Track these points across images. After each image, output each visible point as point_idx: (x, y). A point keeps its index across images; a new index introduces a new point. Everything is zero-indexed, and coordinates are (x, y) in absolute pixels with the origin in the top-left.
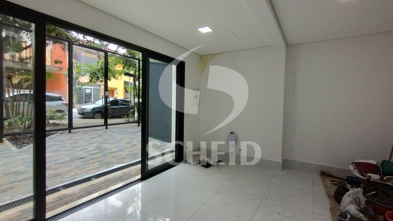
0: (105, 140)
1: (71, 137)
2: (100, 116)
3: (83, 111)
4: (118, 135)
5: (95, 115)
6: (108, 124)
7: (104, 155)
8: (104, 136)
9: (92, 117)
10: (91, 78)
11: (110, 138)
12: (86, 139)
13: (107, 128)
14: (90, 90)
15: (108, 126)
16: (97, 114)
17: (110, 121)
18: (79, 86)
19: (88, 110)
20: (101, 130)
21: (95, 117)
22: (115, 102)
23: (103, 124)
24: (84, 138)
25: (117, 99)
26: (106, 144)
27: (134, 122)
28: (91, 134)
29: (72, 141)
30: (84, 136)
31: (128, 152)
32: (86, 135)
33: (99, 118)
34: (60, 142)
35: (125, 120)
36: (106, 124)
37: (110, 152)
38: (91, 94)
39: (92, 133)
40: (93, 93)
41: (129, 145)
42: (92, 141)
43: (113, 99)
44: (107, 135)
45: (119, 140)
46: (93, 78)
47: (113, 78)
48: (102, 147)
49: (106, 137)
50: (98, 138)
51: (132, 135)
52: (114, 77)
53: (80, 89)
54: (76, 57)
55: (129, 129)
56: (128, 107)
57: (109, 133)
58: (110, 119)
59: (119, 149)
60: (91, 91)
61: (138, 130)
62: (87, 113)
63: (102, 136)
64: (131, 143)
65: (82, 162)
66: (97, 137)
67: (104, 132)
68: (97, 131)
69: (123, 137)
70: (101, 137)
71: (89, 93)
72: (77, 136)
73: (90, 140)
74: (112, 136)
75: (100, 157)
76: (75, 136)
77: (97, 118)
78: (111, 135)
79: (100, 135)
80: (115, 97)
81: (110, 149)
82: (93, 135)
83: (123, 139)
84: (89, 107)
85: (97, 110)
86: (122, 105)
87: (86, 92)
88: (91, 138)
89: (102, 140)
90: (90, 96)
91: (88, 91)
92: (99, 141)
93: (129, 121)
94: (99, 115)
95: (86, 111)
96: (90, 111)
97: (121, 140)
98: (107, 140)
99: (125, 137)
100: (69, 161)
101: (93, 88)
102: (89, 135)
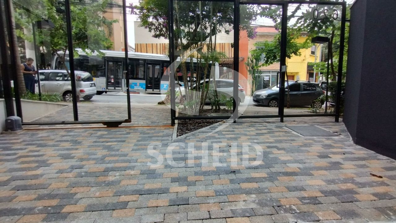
0: (277, 141)
1: (233, 128)
2: (276, 104)
3: (258, 98)
4: (299, 135)
5: (271, 103)
6: (284, 114)
7: (272, 178)
8: (277, 134)
9: (267, 104)
10: (267, 58)
11: (285, 138)
12: (250, 135)
13: (282, 121)
14: (268, 77)
15: (284, 118)
16: (273, 102)
17: (286, 111)
18: (258, 74)
19: (262, 97)
20: (273, 122)
21: (271, 105)
22: (296, 87)
23: (277, 114)
24: (248, 133)
25: (299, 82)
26: (279, 149)
27: (326, 115)
28: (259, 128)
29: (232, 134)
30: (248, 129)
31: (324, 183)
32: (252, 129)
33: (275, 106)
34: (219, 135)
35: (309, 111)
36: (281, 115)
37: (283, 171)
38: (269, 81)
39: (260, 126)
40: (271, 80)
41: (323, 162)
42: (257, 139)
43: (292, 83)
44: (282, 132)
45: (301, 146)
46: (269, 58)
47: (294, 54)
48: (271, 156)
49: (280, 136)
50: (268, 136)
51: (328, 139)
52: (296, 54)
53: (259, 76)
54: (251, 34)
55: (318, 125)
56: (314, 93)
57: (285, 129)
58: (288, 108)
59: (301, 166)
60: (270, 78)
61: (337, 130)
62: (262, 100)
63: (273, 132)
64: (327, 157)
65: (232, 181)
66: (266, 133)
67: (277, 127)
68: (267, 124)
69: (310, 139)
70: (272, 135)
71: (267, 81)
72: (241, 128)
73: (254, 137)
74: (289, 135)
75: (264, 178)
76: (237, 128)
77: (272, 107)
78: (289, 132)
79: (271, 132)
80: (296, 80)
81: (285, 163)
82: (260, 130)
83: (310, 145)
84: (264, 93)
85: (273, 96)
86: (305, 90)
87: (265, 79)
88: (258, 134)
89: (272, 140)
90: (268, 83)
91: (266, 79)
92: (267, 140)
93: (316, 112)
94: (275, 102)
95: (261, 97)
96: (264, 97)
97: (305, 145)
98: (280, 141)
99: (313, 140)
100: (214, 171)
101: (272, 75)
102: (255, 128)
